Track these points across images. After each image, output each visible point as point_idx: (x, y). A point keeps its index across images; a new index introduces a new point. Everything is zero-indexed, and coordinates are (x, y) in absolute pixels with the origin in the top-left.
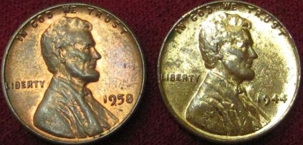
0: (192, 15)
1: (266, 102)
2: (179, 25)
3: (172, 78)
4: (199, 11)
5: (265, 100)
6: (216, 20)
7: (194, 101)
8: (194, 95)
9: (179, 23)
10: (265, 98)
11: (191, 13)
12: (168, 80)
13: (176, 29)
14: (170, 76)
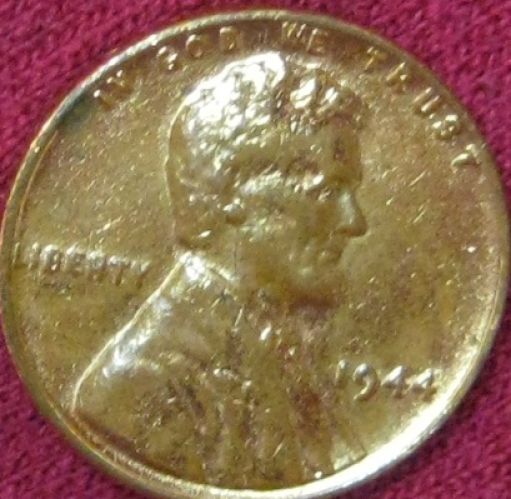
0: (162, 50)
1: (364, 391)
2: (109, 80)
3: (51, 262)
4: (192, 38)
5: (360, 382)
6: (246, 79)
7: (116, 353)
8: (120, 335)
9: (112, 72)
10: (365, 374)
11: (161, 44)
12: (36, 265)
13: (97, 94)
14: (44, 256)
